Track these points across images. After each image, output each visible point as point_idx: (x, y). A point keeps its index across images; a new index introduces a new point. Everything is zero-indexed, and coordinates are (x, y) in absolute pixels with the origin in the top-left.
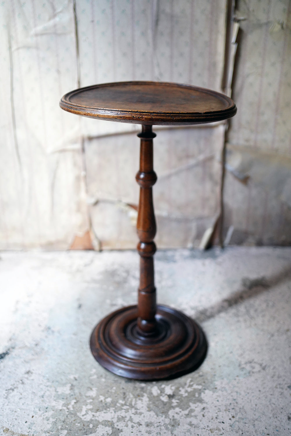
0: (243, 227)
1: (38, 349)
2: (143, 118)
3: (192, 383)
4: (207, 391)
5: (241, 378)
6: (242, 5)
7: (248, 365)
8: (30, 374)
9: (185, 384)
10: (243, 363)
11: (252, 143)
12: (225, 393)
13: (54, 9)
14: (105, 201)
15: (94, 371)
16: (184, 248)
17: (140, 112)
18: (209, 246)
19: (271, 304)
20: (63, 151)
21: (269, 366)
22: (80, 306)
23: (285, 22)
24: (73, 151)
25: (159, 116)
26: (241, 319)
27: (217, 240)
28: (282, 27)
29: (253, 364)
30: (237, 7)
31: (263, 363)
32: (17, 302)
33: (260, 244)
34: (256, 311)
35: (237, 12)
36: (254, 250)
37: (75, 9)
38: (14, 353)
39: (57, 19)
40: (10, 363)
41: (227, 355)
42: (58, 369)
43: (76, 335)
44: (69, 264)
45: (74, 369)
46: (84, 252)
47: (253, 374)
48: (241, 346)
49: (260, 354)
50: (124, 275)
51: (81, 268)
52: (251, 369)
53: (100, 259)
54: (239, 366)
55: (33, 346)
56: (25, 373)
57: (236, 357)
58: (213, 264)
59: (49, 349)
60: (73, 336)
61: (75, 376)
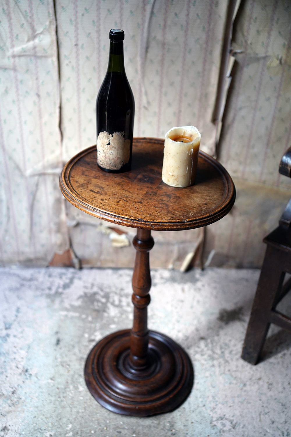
0: (225, 251)
1: (14, 398)
6: (239, 36)
7: (220, 422)
8: (6, 431)
10: (214, 419)
11: (239, 175)
13: (33, 29)
14: (86, 224)
15: (70, 426)
16: (165, 268)
18: (190, 268)
20: (42, 175)
21: (239, 424)
22: (58, 342)
23: (284, 57)
24: (54, 175)
26: (216, 363)
27: (198, 262)
28: (281, 63)
29: (224, 421)
30: (234, 40)
31: (233, 420)
33: (240, 267)
34: (231, 352)
35: (234, 44)
36: (233, 273)
37: (57, 32)
39: (37, 41)
41: (199, 409)
42: (35, 425)
43: (54, 380)
44: (48, 284)
45: (50, 424)
46: (63, 270)
47: (223, 434)
48: (214, 397)
49: (231, 408)
50: (104, 300)
51: (60, 290)
52: (222, 427)
53: (80, 279)
54: (211, 423)
55: (10, 394)
56: (1, 431)
57: (209, 411)
58: (192, 291)
59: (26, 398)
60: (50, 381)
61: (51, 433)
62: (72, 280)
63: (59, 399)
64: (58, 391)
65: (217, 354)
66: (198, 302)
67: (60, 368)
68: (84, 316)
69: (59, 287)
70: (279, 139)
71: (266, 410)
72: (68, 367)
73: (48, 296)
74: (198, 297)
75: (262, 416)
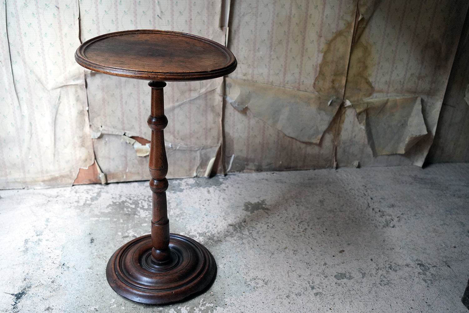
1: (55, 286)
2: (158, 77)
3: (204, 303)
4: (218, 308)
5: (247, 294)
7: (253, 281)
8: (50, 310)
9: (199, 304)
10: (248, 280)
11: (249, 77)
12: (234, 308)
14: (109, 135)
15: (114, 300)
16: (189, 177)
17: (155, 72)
18: (213, 174)
19: (271, 225)
20: (64, 86)
21: (271, 281)
22: (92, 241)
24: (76, 86)
25: (172, 75)
26: (244, 241)
27: (220, 168)
29: (257, 281)
31: (265, 279)
32: (26, 241)
33: (259, 169)
34: (258, 233)
36: (254, 175)
38: (30, 292)
40: (29, 302)
41: (234, 275)
42: (78, 303)
43: (92, 269)
44: (76, 199)
45: (93, 301)
46: (90, 187)
47: (257, 290)
48: (246, 265)
49: (263, 271)
50: (133, 206)
51: (88, 202)
52: (255, 285)
53: (107, 192)
54: (245, 283)
55: (50, 283)
56: (45, 310)
57: (243, 275)
58: (217, 191)
59: (66, 285)
60: (88, 270)
61: (95, 307)
62: (99, 194)
63: (100, 283)
64: (97, 276)
65: (246, 235)
66: (224, 199)
67: (98, 259)
68: (115, 220)
69: (86, 200)
70: (280, 42)
71: (293, 269)
72: (104, 258)
73: (77, 207)
74: (223, 195)
75: (290, 273)
